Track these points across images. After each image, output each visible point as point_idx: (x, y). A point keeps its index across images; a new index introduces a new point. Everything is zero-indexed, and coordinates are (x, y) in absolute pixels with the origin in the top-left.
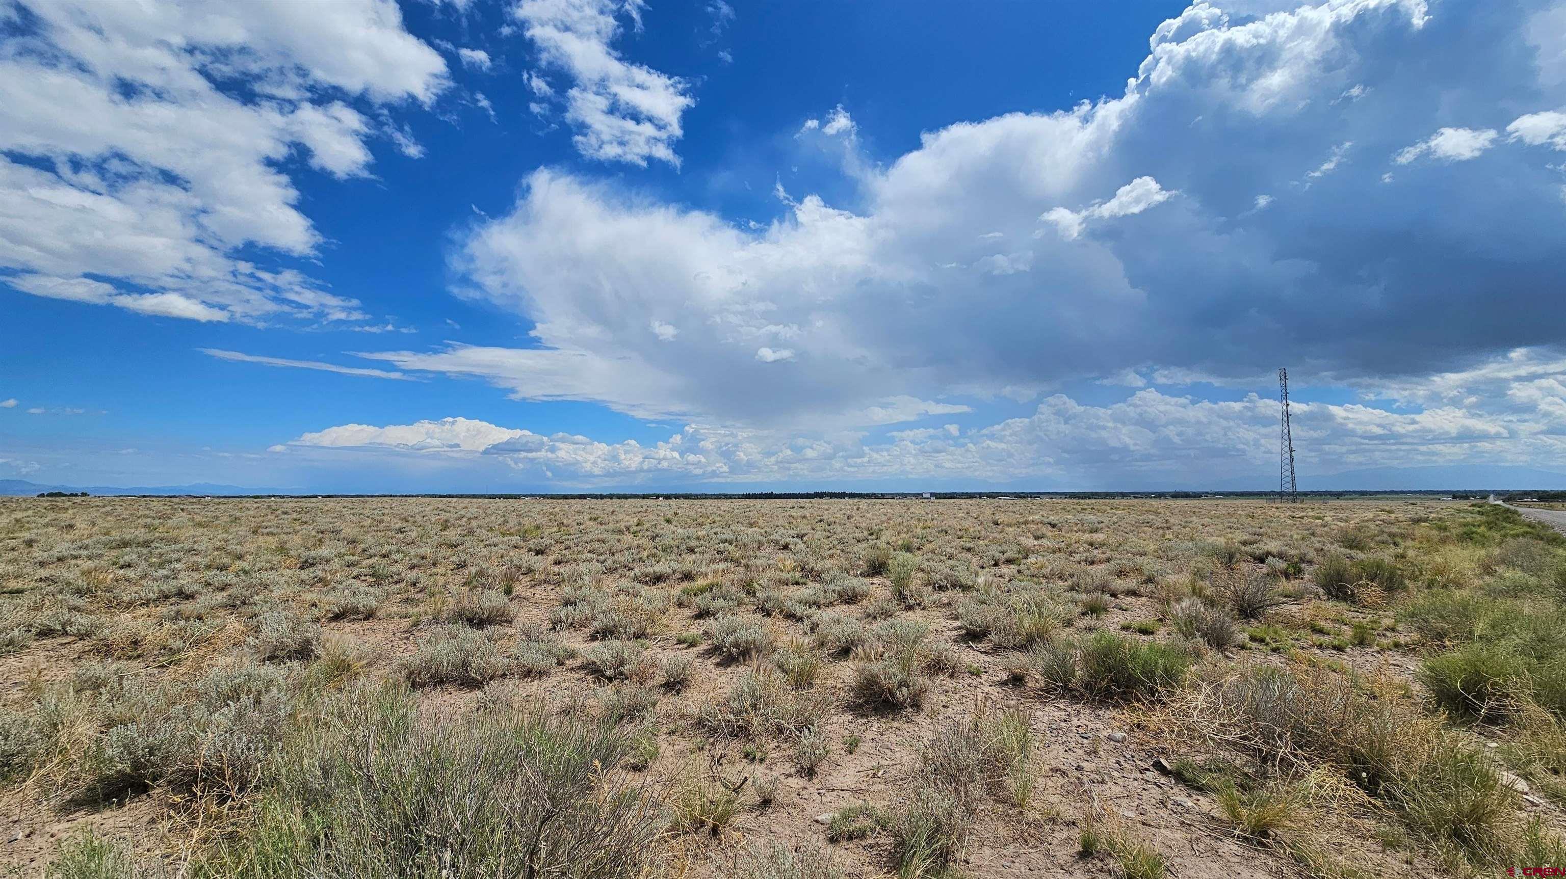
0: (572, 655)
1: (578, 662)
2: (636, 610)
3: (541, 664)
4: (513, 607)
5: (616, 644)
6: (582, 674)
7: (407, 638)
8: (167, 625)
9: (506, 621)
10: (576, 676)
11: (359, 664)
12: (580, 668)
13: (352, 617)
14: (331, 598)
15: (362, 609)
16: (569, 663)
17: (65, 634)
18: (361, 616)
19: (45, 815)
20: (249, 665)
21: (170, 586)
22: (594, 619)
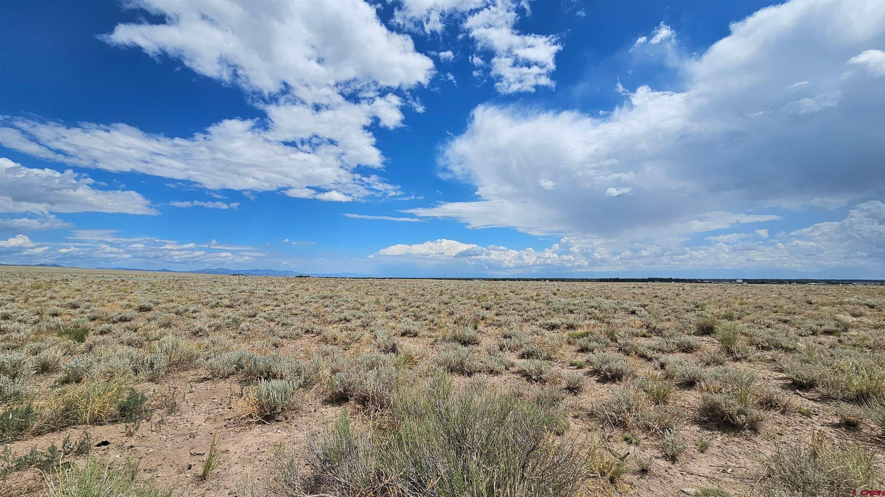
0: (513, 365)
1: (516, 369)
2: (545, 343)
3: (498, 368)
4: (479, 337)
5: (537, 362)
6: (519, 376)
7: (433, 348)
8: (344, 332)
9: (476, 343)
10: (516, 376)
11: (416, 358)
12: (517, 372)
13: (409, 335)
14: (400, 325)
15: (412, 331)
16: (511, 369)
17: (313, 332)
18: (412, 335)
19: (318, 404)
20: (377, 353)
21: (342, 316)
22: (522, 347)
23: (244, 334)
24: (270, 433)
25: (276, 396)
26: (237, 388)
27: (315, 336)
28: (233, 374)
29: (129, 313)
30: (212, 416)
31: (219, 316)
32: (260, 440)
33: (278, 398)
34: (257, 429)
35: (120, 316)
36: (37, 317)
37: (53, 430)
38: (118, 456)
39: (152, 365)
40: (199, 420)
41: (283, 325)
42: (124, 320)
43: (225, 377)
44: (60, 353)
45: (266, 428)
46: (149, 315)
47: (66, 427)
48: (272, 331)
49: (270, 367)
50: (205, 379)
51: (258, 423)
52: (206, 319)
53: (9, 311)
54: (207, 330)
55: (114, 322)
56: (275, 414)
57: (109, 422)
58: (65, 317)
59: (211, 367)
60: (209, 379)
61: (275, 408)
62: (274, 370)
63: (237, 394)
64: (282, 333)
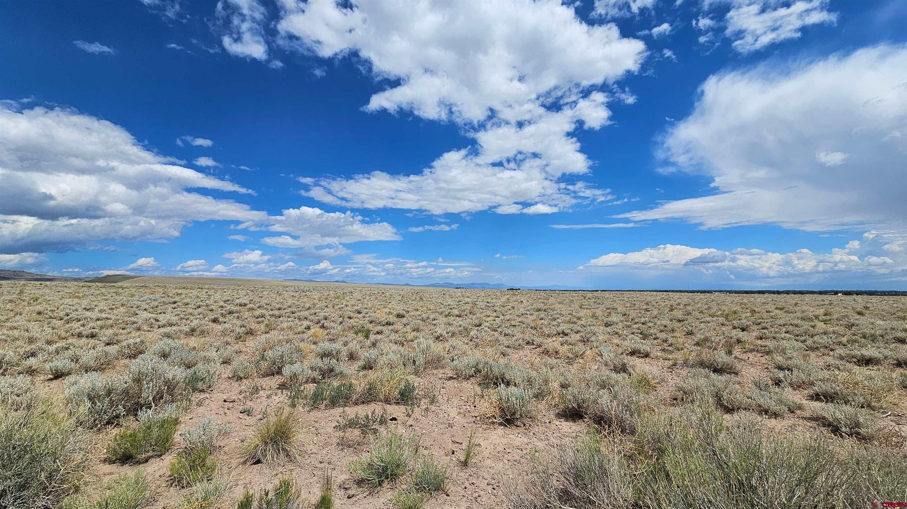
0: (800, 407)
1: (808, 414)
2: (856, 383)
3: (774, 407)
4: (738, 366)
5: (847, 408)
6: (814, 424)
7: (672, 372)
8: (566, 346)
9: (734, 373)
10: (808, 424)
11: (654, 382)
12: (810, 419)
13: (638, 355)
14: (626, 343)
15: (642, 351)
16: (798, 412)
17: (533, 344)
18: (642, 355)
20: (606, 372)
21: (560, 329)
22: (812, 384)
23: (474, 342)
24: (512, 436)
25: (515, 402)
26: (478, 389)
27: (536, 348)
28: (473, 376)
29: (392, 319)
30: (462, 411)
31: (452, 324)
32: (505, 441)
33: (516, 403)
34: (500, 430)
35: (386, 321)
36: (341, 319)
37: (363, 403)
38: (404, 431)
39: (414, 362)
40: (453, 413)
41: (506, 335)
42: (388, 324)
43: (467, 378)
44: (358, 347)
45: (508, 431)
46: (404, 320)
47: (370, 402)
48: (497, 340)
49: (504, 374)
50: (451, 378)
51: (501, 424)
52: (443, 326)
53: (327, 314)
54: (446, 335)
55: (384, 325)
56: (514, 419)
57: (395, 403)
58: (355, 320)
59: (455, 369)
60: (454, 378)
61: (514, 414)
62: (507, 377)
63: (479, 395)
64: (506, 343)
